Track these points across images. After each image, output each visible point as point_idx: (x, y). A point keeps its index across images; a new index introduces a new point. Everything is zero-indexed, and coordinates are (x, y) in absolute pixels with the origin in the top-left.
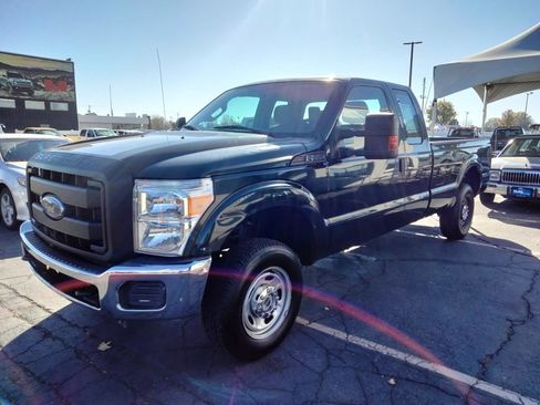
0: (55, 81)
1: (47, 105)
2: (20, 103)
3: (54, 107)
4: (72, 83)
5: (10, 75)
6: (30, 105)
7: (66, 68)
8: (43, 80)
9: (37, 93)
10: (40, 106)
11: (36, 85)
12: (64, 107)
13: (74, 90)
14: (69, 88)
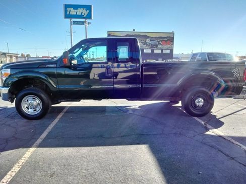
0: (166, 41)
1: (162, 51)
2: (153, 51)
3: (165, 51)
4: (173, 42)
5: (151, 40)
6: (156, 51)
7: (171, 35)
8: (162, 41)
9: (159, 46)
10: (159, 51)
11: (159, 43)
12: (168, 51)
13: (173, 44)
14: (171, 43)
